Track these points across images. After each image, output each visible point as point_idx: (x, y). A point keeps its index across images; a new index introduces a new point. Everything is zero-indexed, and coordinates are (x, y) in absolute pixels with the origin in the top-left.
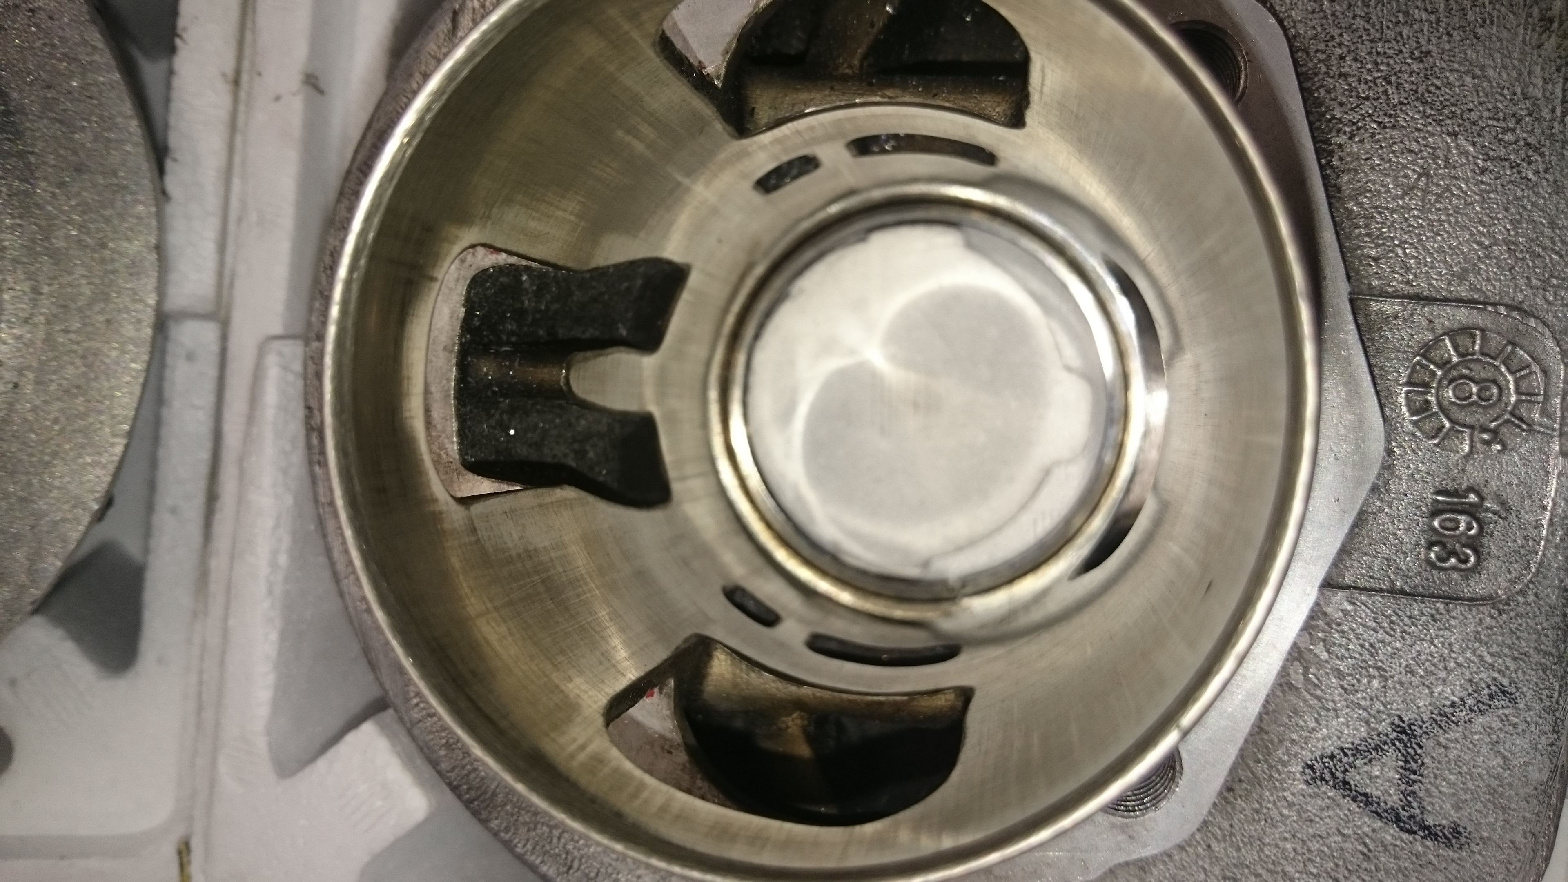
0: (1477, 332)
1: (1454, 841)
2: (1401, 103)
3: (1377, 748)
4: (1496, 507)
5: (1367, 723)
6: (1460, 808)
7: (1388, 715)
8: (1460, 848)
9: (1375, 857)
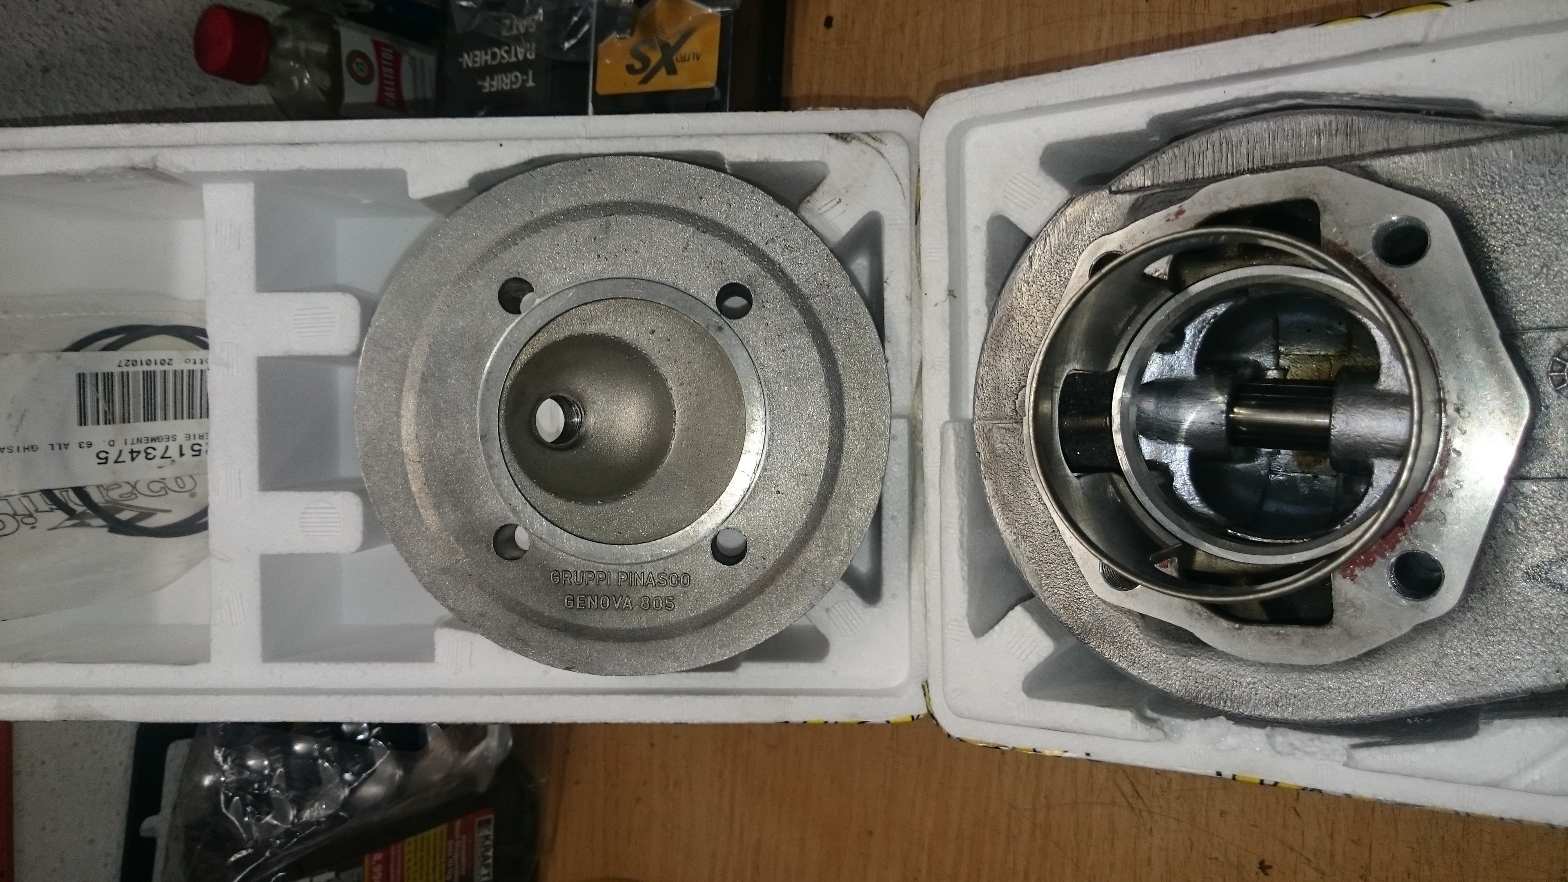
2: (1527, 232)
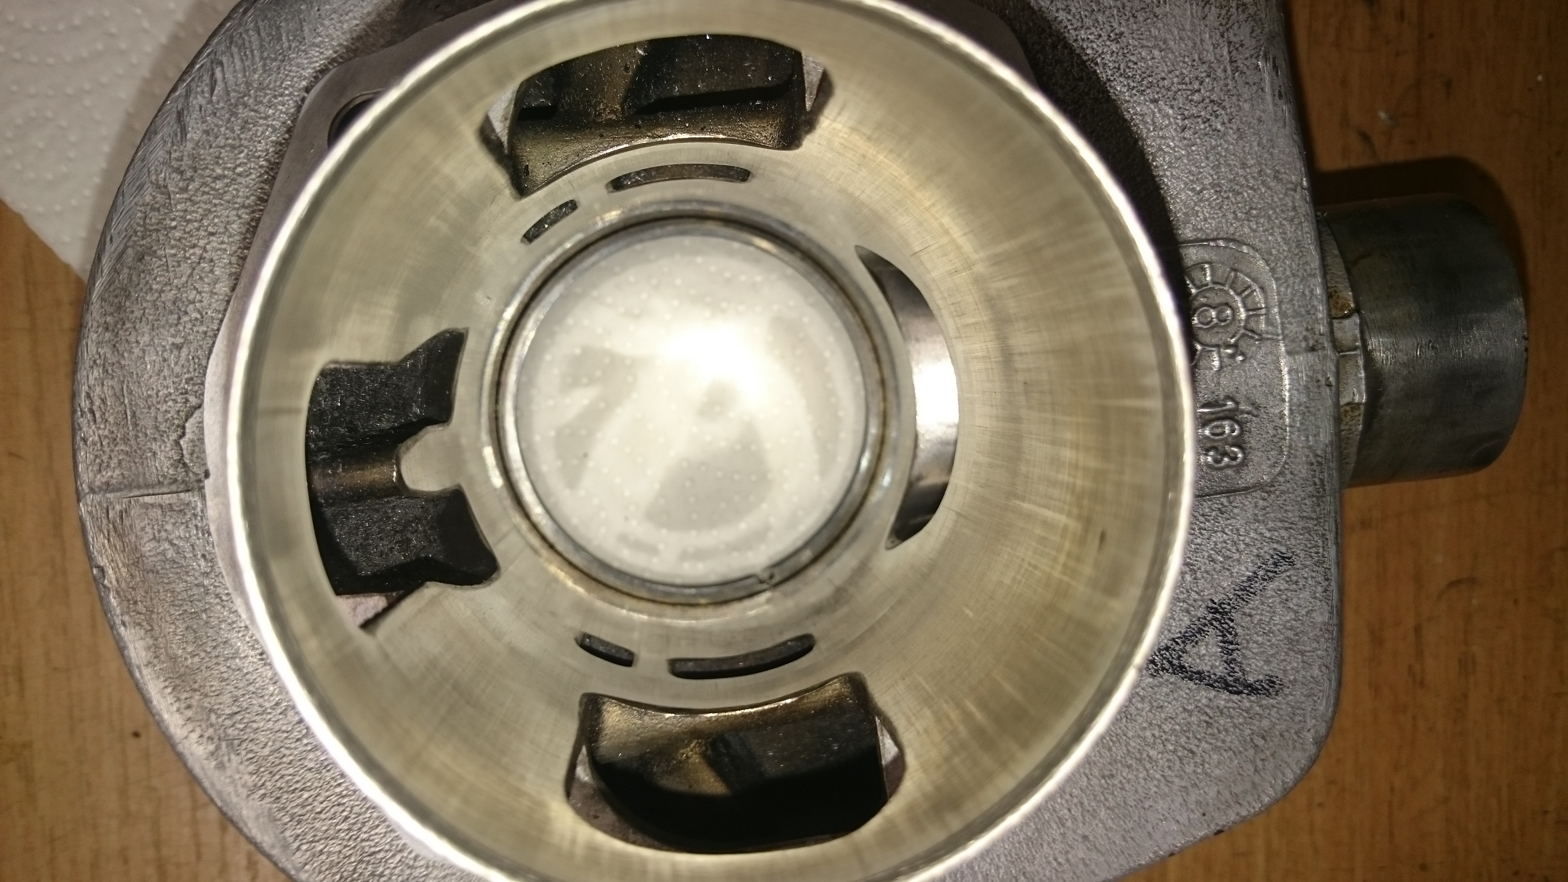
0: (1207, 266)
1: (1271, 690)
3: (1200, 630)
4: (1249, 408)
5: (1188, 611)
6: (1270, 662)
7: (1202, 601)
8: (1277, 695)
9: (1215, 721)
